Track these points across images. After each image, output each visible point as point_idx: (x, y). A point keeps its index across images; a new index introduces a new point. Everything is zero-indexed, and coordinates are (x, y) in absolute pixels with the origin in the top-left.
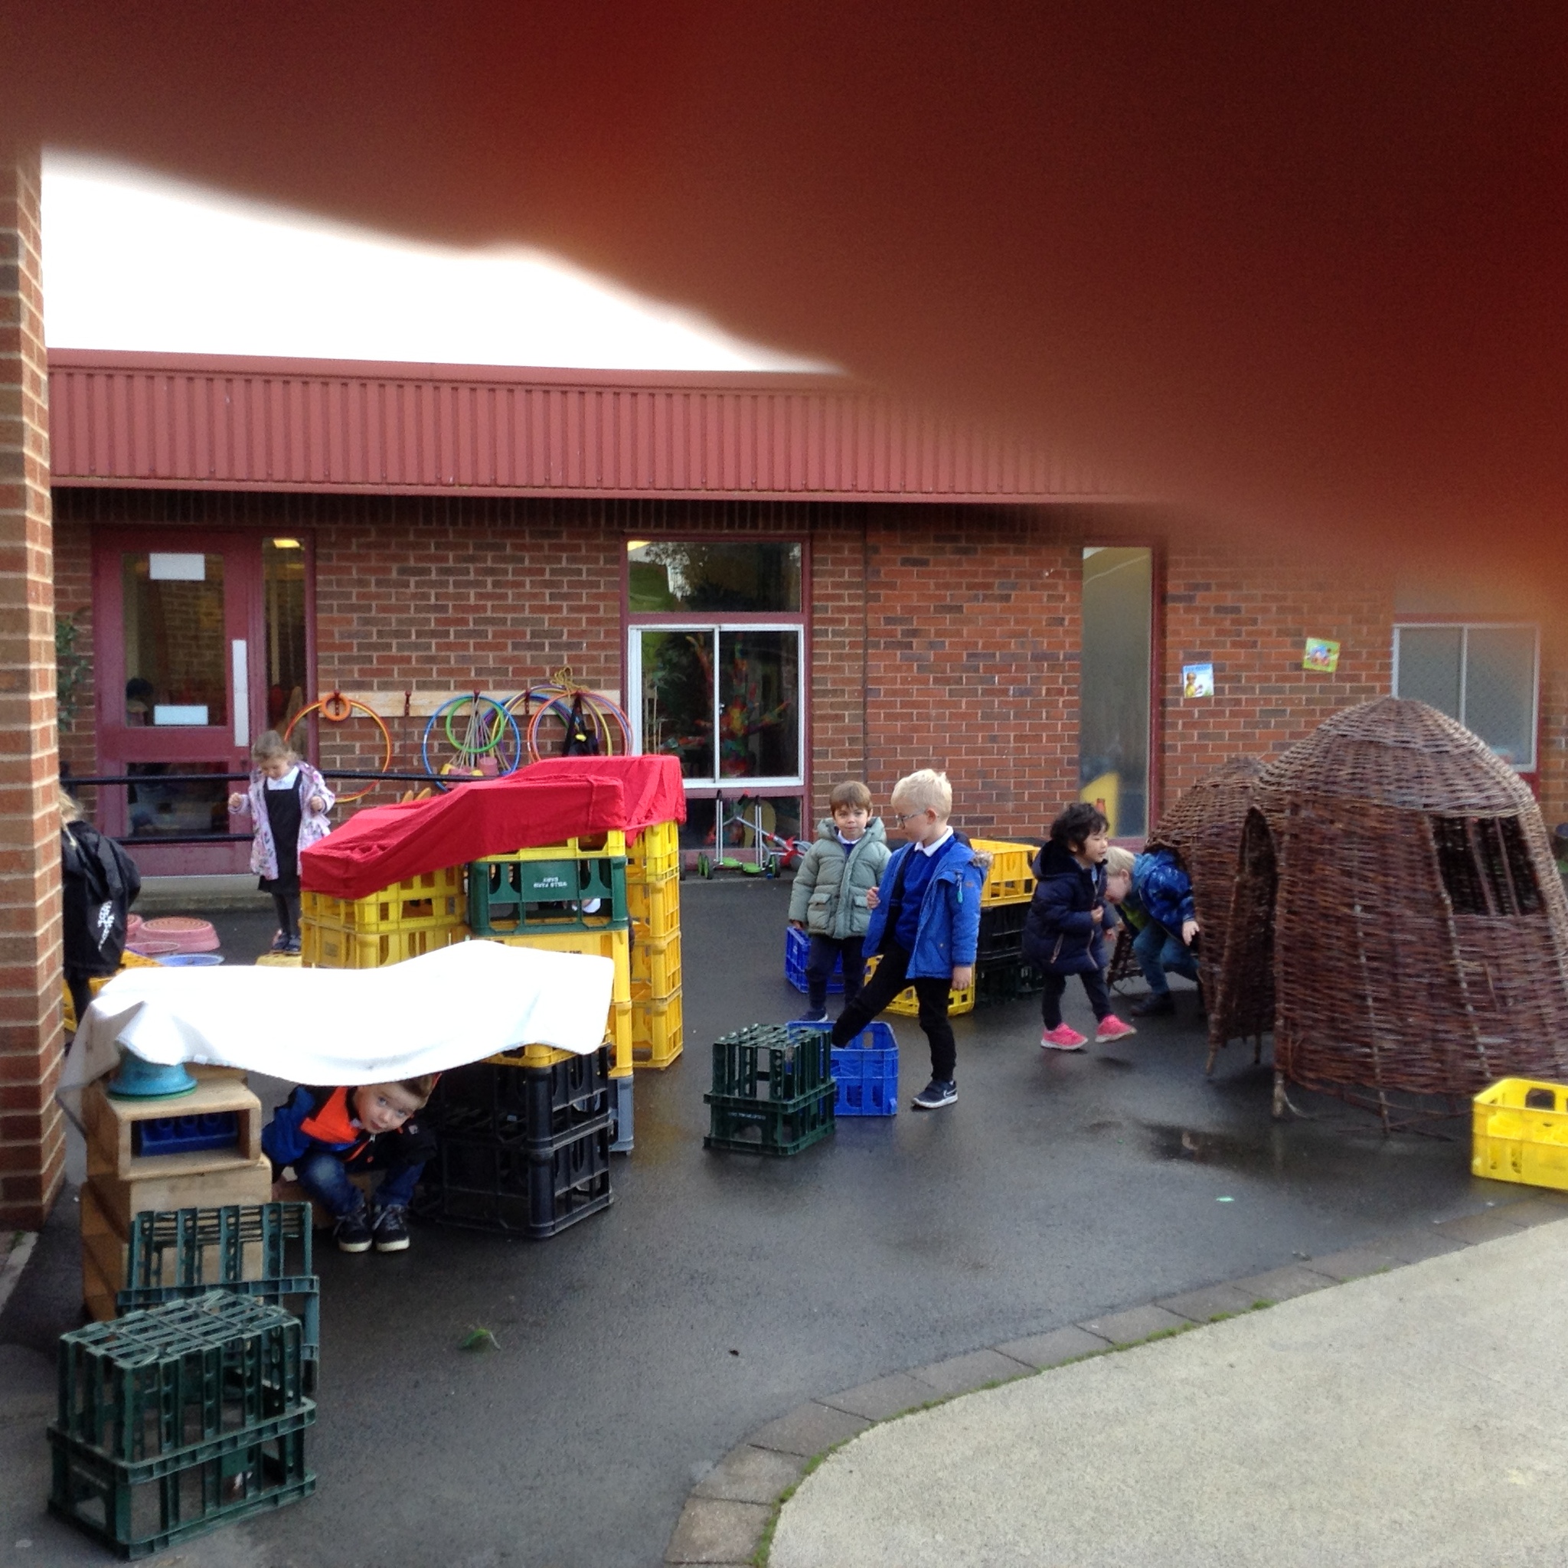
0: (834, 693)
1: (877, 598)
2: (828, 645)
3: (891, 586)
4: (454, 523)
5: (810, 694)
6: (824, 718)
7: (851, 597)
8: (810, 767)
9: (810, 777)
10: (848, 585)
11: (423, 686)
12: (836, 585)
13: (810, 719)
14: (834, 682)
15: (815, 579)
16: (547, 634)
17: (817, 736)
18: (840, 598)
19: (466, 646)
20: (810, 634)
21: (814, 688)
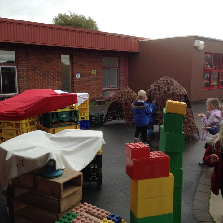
0: (22, 78)
1: (29, 61)
2: (21, 70)
3: (31, 59)
5: (18, 78)
6: (21, 83)
7: (25, 61)
8: (19, 91)
10: (24, 59)
12: (22, 59)
13: (18, 83)
14: (22, 76)
15: (18, 58)
17: (20, 86)
18: (23, 61)
20: (18, 68)
21: (19, 77)
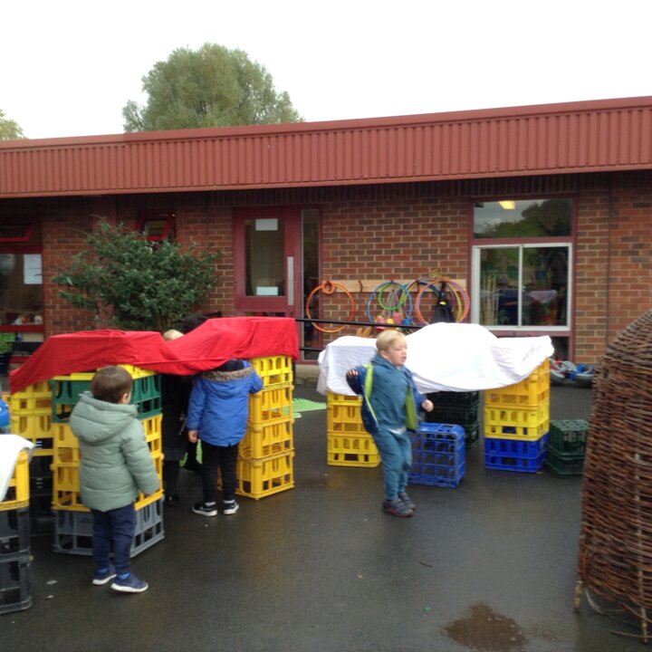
0: (589, 280)
1: (616, 227)
2: (585, 254)
3: (626, 219)
4: (385, 198)
5: (575, 281)
6: (582, 294)
7: (601, 227)
8: (574, 321)
9: (574, 327)
10: (600, 220)
11: (370, 278)
12: (591, 221)
13: (575, 295)
14: (589, 274)
16: (430, 251)
17: (578, 304)
18: (594, 227)
19: (390, 258)
20: (576, 248)
21: (578, 277)
